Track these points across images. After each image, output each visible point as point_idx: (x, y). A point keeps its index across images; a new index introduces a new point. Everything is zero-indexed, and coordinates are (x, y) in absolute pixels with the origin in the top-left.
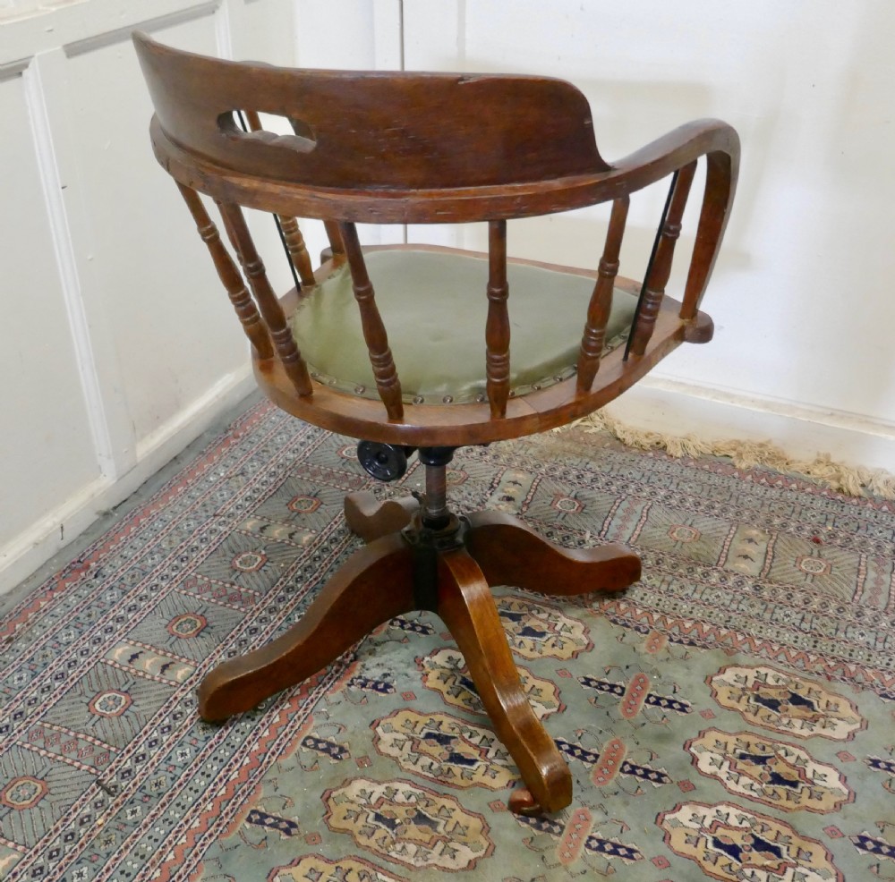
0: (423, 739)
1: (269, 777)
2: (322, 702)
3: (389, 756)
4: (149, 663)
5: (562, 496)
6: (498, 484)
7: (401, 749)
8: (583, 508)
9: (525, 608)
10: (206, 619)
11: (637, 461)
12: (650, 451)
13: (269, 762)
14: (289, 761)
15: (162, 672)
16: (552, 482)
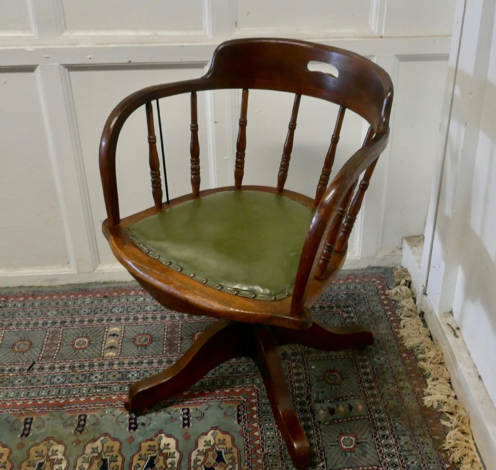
0: (102, 459)
1: (55, 413)
2: (111, 410)
3: (84, 450)
4: (112, 341)
5: (355, 436)
6: (343, 400)
7: (91, 453)
8: (350, 452)
9: (231, 461)
10: (150, 343)
11: (432, 461)
12: (450, 464)
13: (64, 409)
14: (67, 415)
15: (107, 348)
16: (366, 426)
